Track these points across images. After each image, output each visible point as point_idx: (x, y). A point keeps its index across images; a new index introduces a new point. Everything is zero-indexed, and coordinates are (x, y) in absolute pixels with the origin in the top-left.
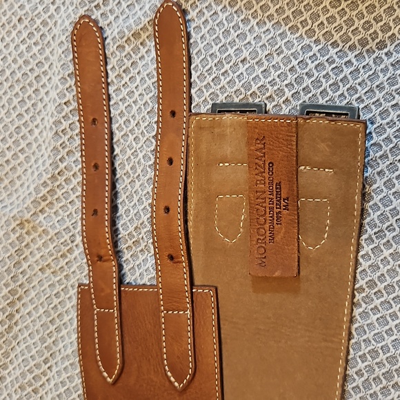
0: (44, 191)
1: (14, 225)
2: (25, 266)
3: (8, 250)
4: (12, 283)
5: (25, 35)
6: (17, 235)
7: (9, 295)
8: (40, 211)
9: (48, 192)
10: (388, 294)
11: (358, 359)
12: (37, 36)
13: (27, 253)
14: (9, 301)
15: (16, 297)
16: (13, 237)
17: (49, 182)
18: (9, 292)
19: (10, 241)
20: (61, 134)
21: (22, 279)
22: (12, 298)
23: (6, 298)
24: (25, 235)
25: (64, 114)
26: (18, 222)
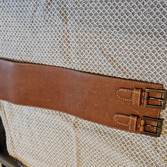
0: (64, 118)
1: (76, 130)
2: (89, 127)
3: (84, 132)
4: (93, 132)
5: (32, 125)
6: (79, 129)
7: (97, 133)
8: (71, 120)
9: (65, 117)
10: (60, 3)
11: (80, 7)
12: (31, 121)
13: (85, 126)
14: (99, 134)
15: (98, 131)
16: (80, 130)
17: (62, 117)
18: (96, 133)
19: (81, 131)
20: (49, 112)
21: (92, 128)
22: (98, 132)
23: (98, 134)
24: (79, 126)
25: (44, 111)
26: (75, 128)
